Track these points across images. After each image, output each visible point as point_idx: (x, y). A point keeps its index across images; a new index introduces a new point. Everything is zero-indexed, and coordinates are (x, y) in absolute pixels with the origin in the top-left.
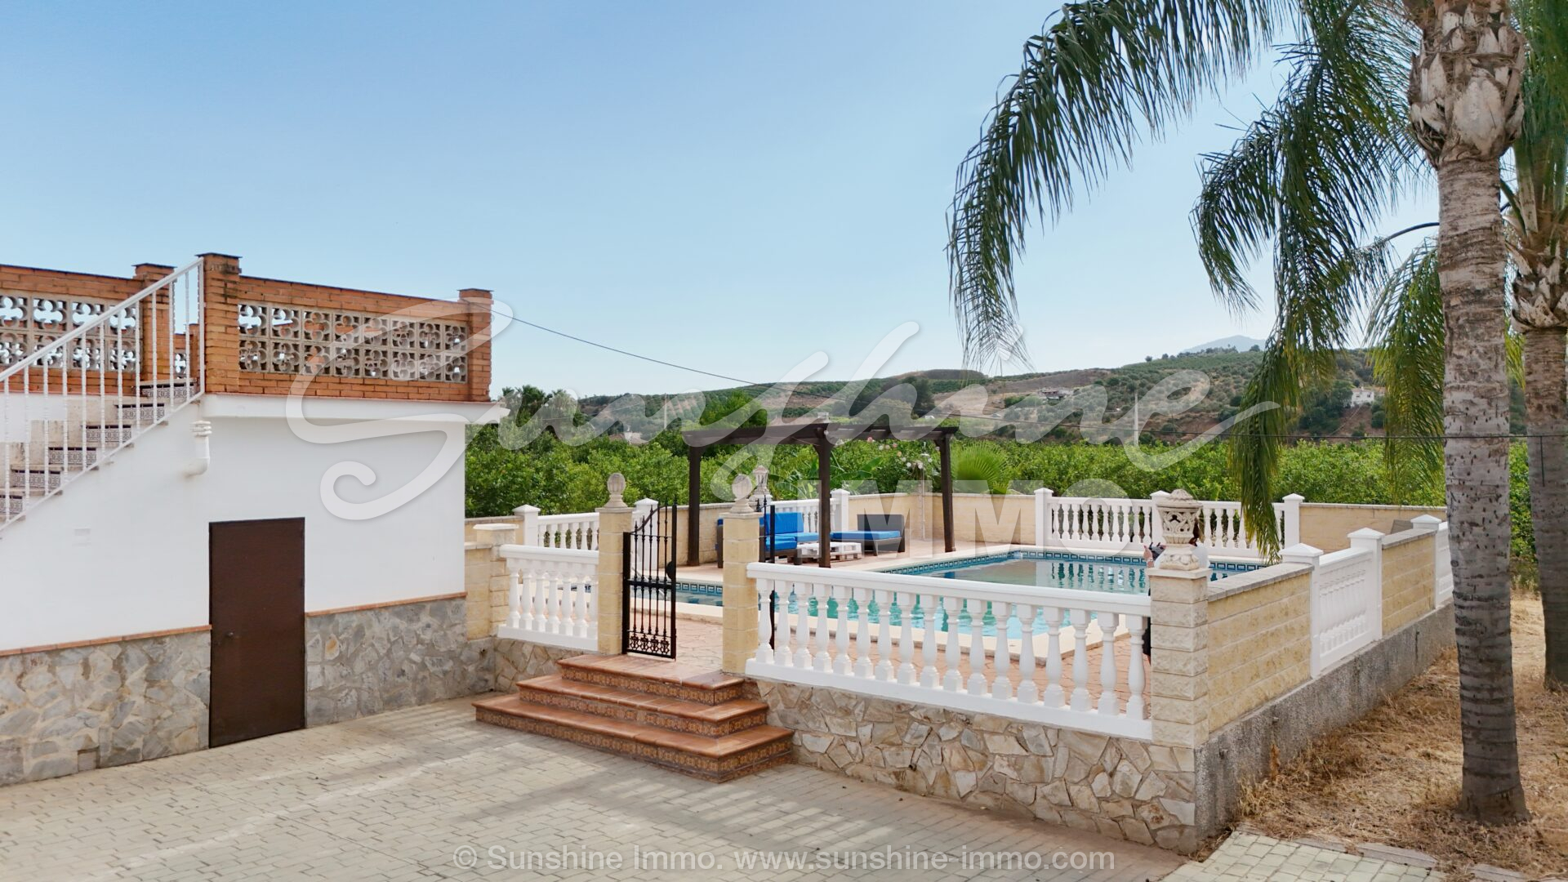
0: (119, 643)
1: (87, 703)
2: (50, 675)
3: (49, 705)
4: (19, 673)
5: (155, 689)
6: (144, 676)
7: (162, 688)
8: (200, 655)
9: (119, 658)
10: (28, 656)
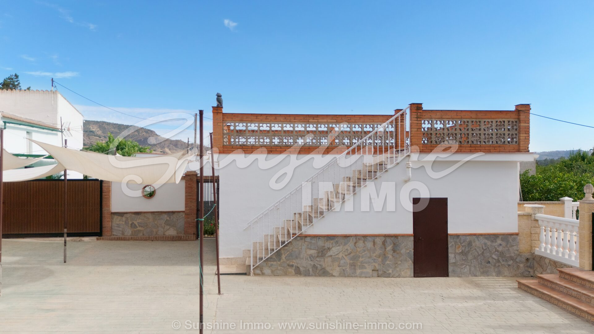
0: (384, 236)
1: (374, 255)
2: (363, 244)
3: (363, 254)
4: (355, 242)
5: (395, 253)
6: (392, 248)
7: (398, 253)
8: (410, 244)
9: (384, 241)
10: (357, 237)
